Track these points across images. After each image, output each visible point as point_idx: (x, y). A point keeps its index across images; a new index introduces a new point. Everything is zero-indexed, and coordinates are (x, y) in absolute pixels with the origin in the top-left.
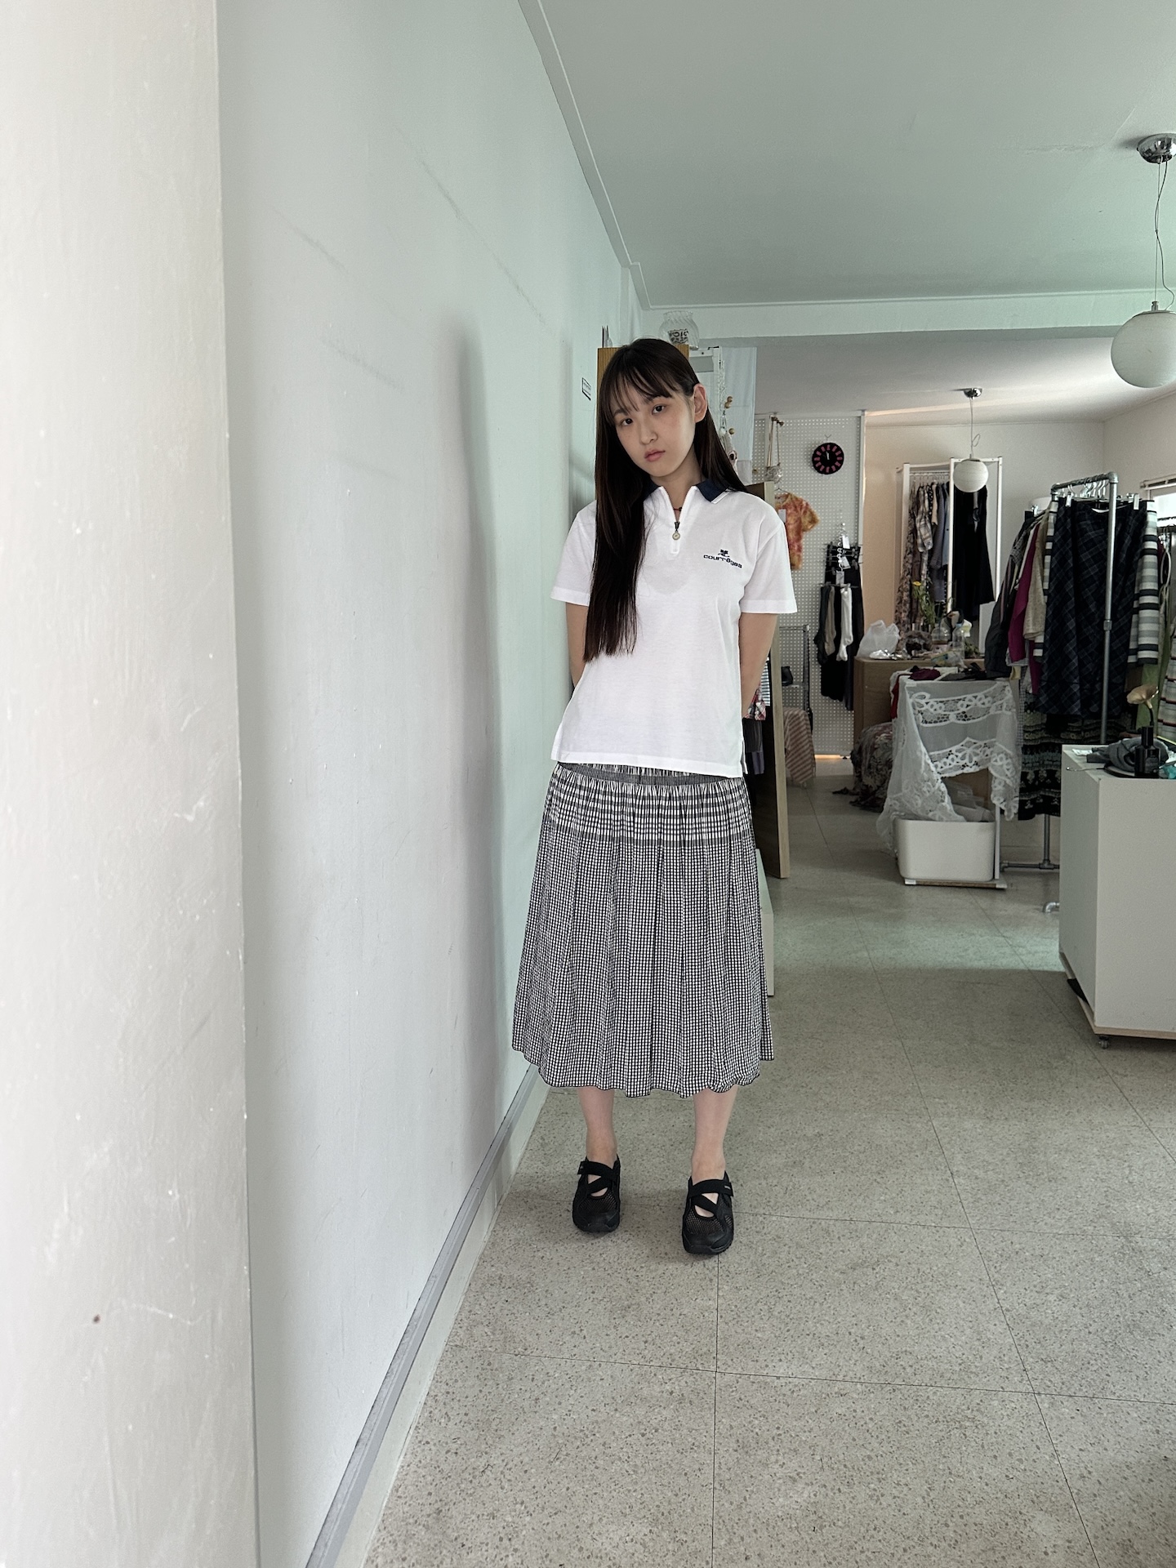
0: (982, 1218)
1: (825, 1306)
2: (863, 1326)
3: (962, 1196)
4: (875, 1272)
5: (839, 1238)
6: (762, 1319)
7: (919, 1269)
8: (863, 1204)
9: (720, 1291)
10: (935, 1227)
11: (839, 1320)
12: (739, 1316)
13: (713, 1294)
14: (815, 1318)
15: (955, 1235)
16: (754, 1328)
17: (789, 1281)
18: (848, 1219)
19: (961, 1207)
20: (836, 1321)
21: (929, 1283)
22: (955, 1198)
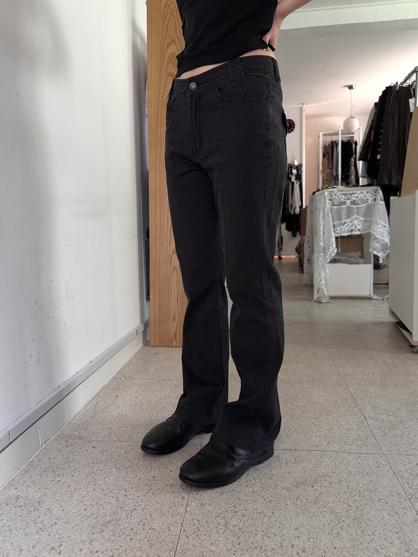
0: (391, 447)
1: (272, 520)
2: (305, 538)
3: (375, 432)
4: (314, 488)
5: (287, 462)
6: (218, 532)
7: (348, 486)
8: (305, 438)
9: (189, 507)
10: (358, 453)
11: (284, 532)
12: (199, 530)
13: (182, 510)
14: (263, 530)
15: (373, 459)
16: (209, 542)
17: (246, 498)
18: (294, 449)
19: (374, 439)
20: (281, 534)
21: (357, 498)
22: (369, 433)
